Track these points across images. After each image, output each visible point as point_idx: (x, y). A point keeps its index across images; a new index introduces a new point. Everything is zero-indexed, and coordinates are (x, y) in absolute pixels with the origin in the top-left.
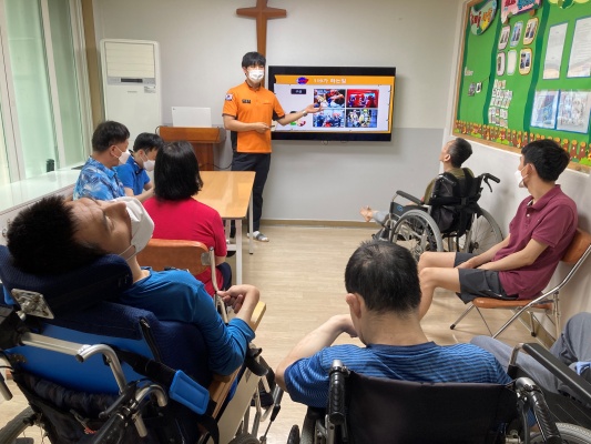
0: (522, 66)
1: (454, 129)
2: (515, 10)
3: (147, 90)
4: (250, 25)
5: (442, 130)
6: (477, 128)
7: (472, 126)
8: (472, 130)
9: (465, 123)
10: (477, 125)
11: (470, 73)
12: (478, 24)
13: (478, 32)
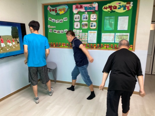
0: (91, 26)
2: (83, 10)
6: (65, 44)
7: (60, 44)
8: (60, 45)
9: (54, 43)
10: (65, 43)
11: (53, 27)
12: (56, 12)
13: (56, 14)
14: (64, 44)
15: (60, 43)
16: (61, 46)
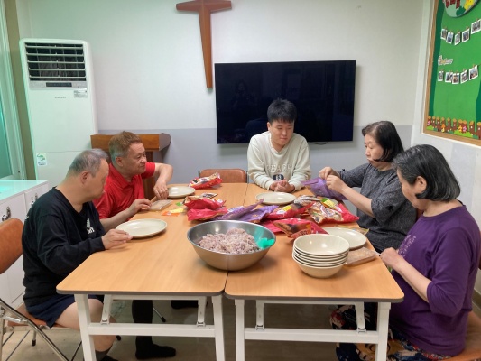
1: (426, 126)
3: (77, 95)
4: (193, 21)
5: (411, 127)
6: (466, 125)
7: (456, 123)
8: (456, 128)
9: (443, 119)
10: (465, 123)
11: (448, 62)
12: (458, 6)
13: (458, 13)
14: (463, 125)
15: (454, 120)
16: (456, 132)
